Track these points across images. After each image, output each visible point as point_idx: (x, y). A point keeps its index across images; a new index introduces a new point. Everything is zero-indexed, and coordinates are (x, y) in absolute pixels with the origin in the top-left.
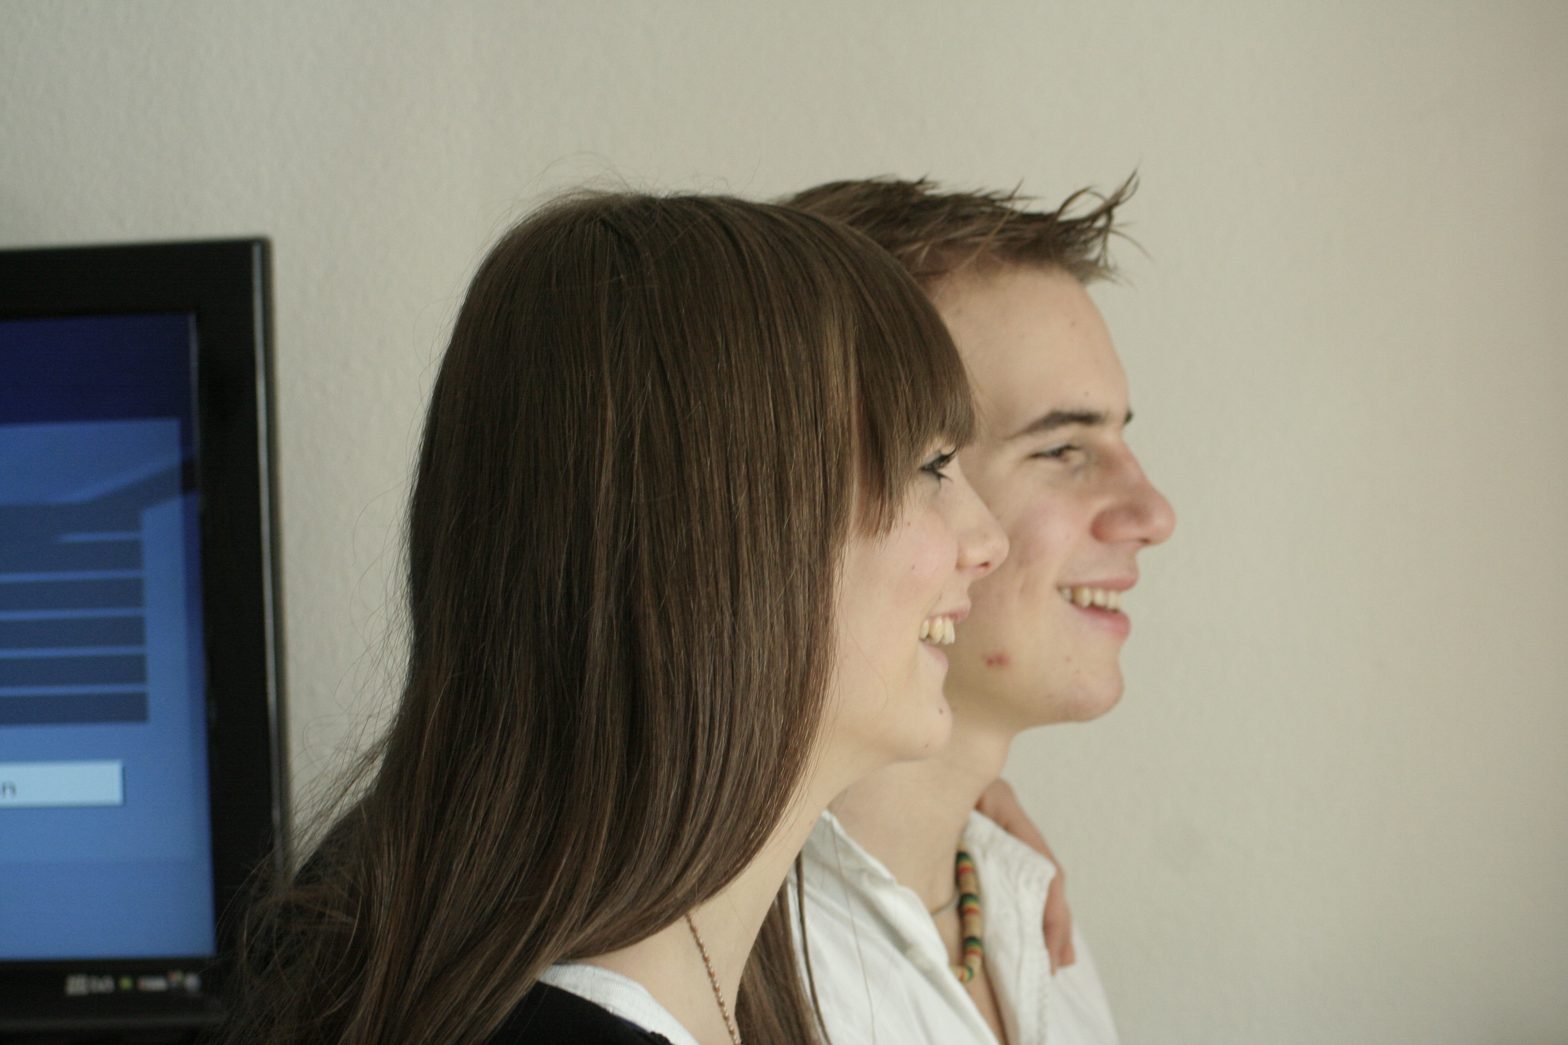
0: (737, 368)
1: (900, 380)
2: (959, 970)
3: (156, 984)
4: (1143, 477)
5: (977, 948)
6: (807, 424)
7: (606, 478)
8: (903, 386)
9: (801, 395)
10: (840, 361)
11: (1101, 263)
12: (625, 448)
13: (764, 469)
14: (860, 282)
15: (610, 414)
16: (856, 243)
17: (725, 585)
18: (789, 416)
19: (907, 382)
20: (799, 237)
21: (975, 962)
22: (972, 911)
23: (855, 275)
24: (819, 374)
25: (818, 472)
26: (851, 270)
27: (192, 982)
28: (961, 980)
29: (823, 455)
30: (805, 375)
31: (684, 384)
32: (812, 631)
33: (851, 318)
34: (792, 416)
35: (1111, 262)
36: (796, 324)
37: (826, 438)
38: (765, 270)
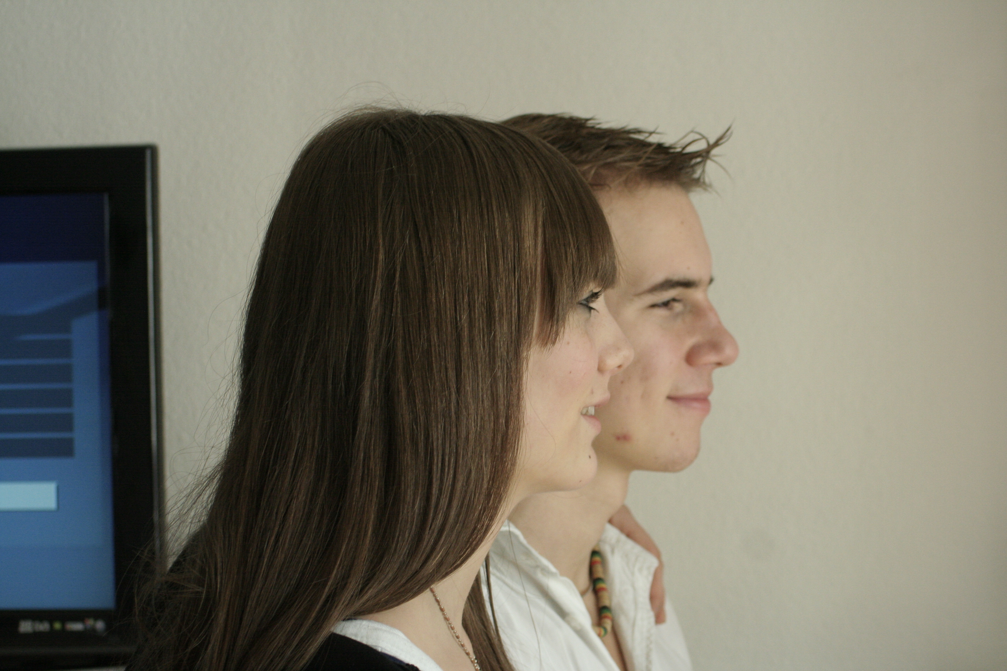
0: (465, 232)
1: (570, 246)
2: (597, 629)
3: (77, 627)
4: (719, 322)
5: (608, 614)
6: (508, 270)
7: (377, 299)
8: (571, 250)
9: (505, 252)
10: (532, 230)
11: (702, 180)
12: (390, 279)
13: (479, 299)
14: (548, 179)
15: (381, 257)
16: (547, 152)
17: (452, 374)
18: (497, 265)
19: (574, 247)
20: (511, 147)
21: (608, 624)
22: (603, 589)
23: (545, 174)
24: (518, 239)
25: (514, 302)
26: (543, 170)
27: (100, 625)
28: (599, 635)
29: (518, 291)
30: (509, 239)
31: (430, 240)
32: (508, 406)
33: (541, 203)
34: (499, 266)
35: (707, 180)
36: (505, 204)
37: (520, 281)
38: (488, 169)
